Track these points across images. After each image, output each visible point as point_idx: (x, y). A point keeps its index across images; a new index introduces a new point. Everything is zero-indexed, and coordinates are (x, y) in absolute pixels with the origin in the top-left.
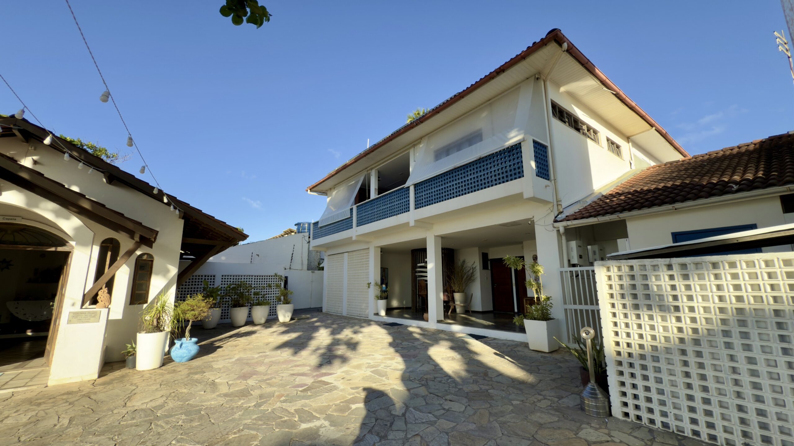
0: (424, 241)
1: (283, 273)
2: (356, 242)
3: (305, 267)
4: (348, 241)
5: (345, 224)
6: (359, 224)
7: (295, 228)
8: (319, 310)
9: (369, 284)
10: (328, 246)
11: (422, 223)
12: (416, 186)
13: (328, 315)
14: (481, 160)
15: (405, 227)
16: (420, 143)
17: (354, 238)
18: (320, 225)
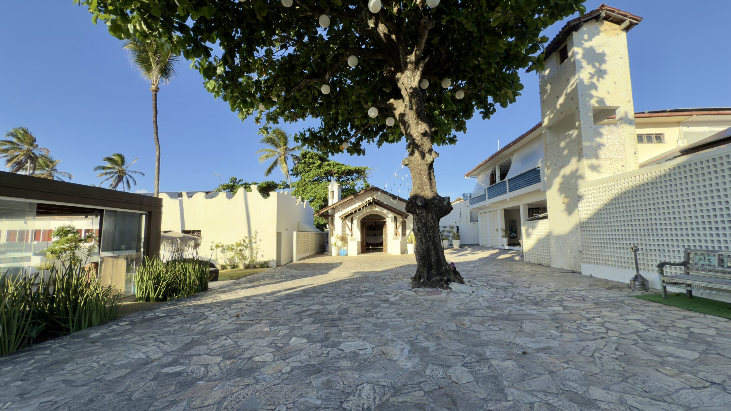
0: (519, 206)
1: (455, 225)
2: (488, 207)
3: (469, 220)
4: (484, 207)
5: (482, 198)
6: (489, 198)
7: (462, 197)
8: (478, 245)
9: (497, 230)
10: (480, 209)
11: (512, 199)
12: (509, 180)
13: (482, 247)
14: (529, 172)
15: (505, 201)
16: (514, 154)
17: (487, 206)
18: (472, 197)
